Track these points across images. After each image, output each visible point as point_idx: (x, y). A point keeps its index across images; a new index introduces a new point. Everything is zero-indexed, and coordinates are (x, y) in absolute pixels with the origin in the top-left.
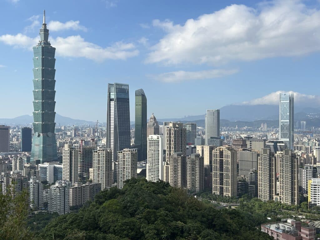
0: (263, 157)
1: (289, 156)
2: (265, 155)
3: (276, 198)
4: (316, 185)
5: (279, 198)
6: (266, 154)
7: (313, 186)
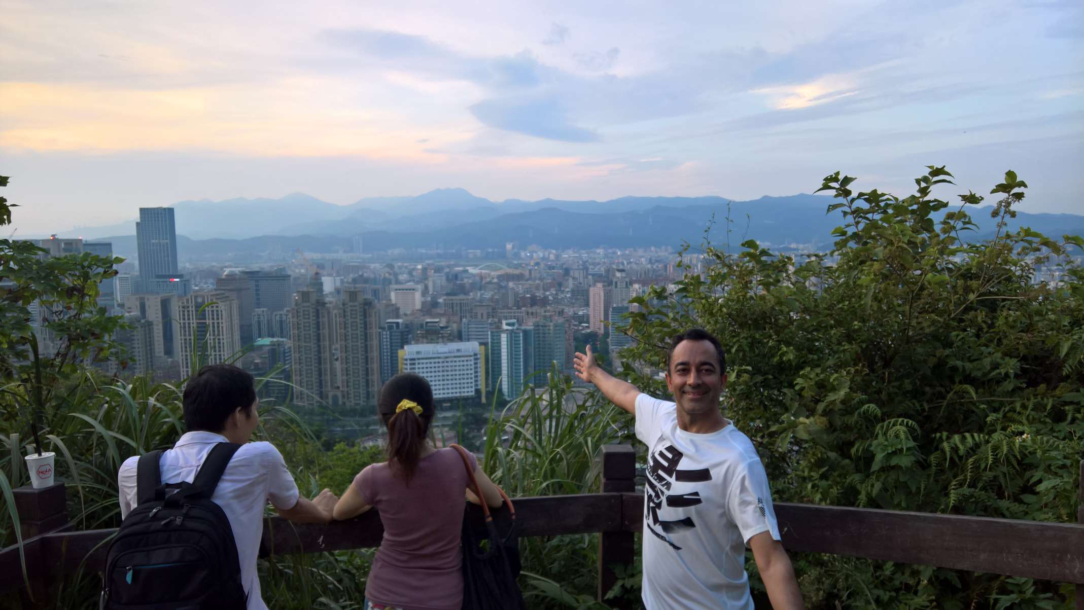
0: (303, 309)
1: (356, 304)
2: (306, 304)
3: (335, 398)
4: (414, 359)
5: (339, 394)
6: (309, 301)
7: (409, 362)
